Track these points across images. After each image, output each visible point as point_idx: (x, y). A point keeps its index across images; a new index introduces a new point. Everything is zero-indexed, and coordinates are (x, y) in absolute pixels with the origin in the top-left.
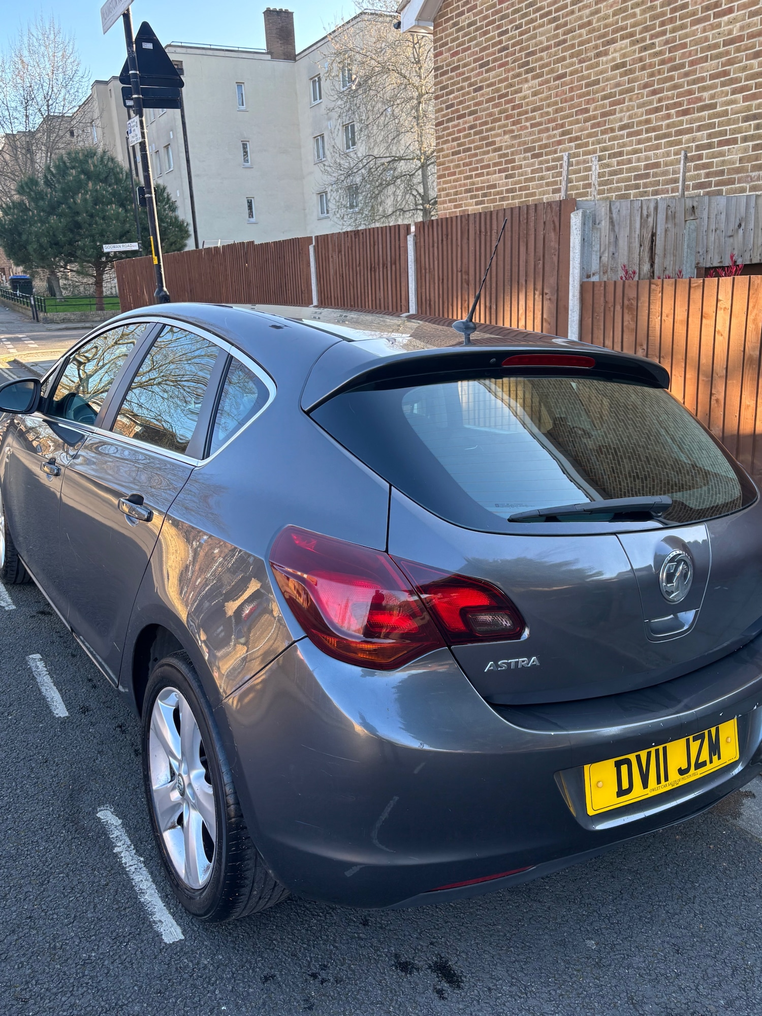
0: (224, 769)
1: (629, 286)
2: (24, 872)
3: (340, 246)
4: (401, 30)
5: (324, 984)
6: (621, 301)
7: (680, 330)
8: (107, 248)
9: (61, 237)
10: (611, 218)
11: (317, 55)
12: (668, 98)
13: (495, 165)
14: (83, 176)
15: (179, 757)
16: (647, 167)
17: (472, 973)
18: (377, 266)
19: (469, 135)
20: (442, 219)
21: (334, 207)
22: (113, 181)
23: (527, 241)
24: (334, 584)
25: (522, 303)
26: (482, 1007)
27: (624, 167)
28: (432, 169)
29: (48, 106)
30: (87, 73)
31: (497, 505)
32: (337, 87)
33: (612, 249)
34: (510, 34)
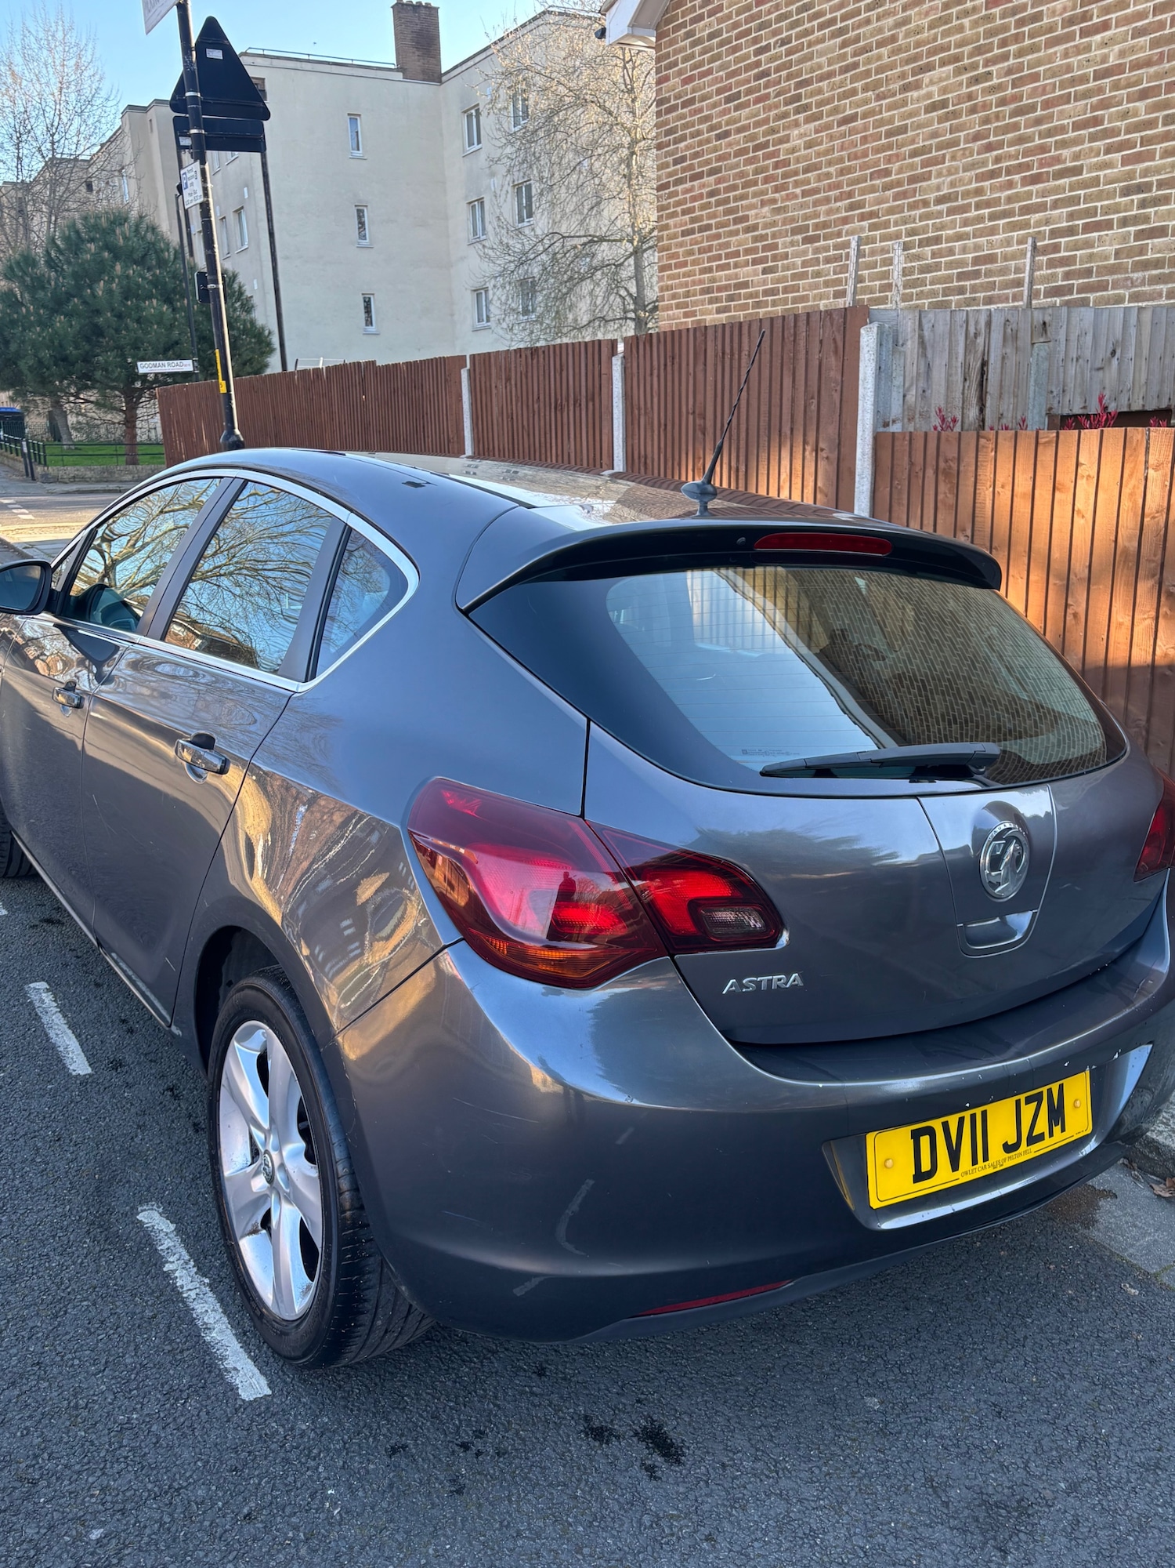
0: (335, 1139)
1: (947, 440)
2: (28, 1299)
3: (508, 370)
4: (607, 41)
5: (480, 1458)
6: (934, 463)
7: (1022, 508)
8: (144, 368)
9: (71, 350)
10: (921, 337)
11: (475, 75)
12: (1010, 157)
13: (748, 252)
14: (106, 254)
15: (266, 1126)
16: (977, 261)
17: (698, 1443)
18: (565, 403)
19: (708, 206)
20: (665, 332)
21: (497, 312)
22: (154, 262)
23: (794, 368)
24: (504, 861)
25: (785, 463)
26: (712, 1490)
27: (943, 260)
28: (651, 257)
29: (53, 143)
30: (114, 92)
31: (745, 752)
32: (505, 126)
33: (922, 384)
34: (773, 52)
